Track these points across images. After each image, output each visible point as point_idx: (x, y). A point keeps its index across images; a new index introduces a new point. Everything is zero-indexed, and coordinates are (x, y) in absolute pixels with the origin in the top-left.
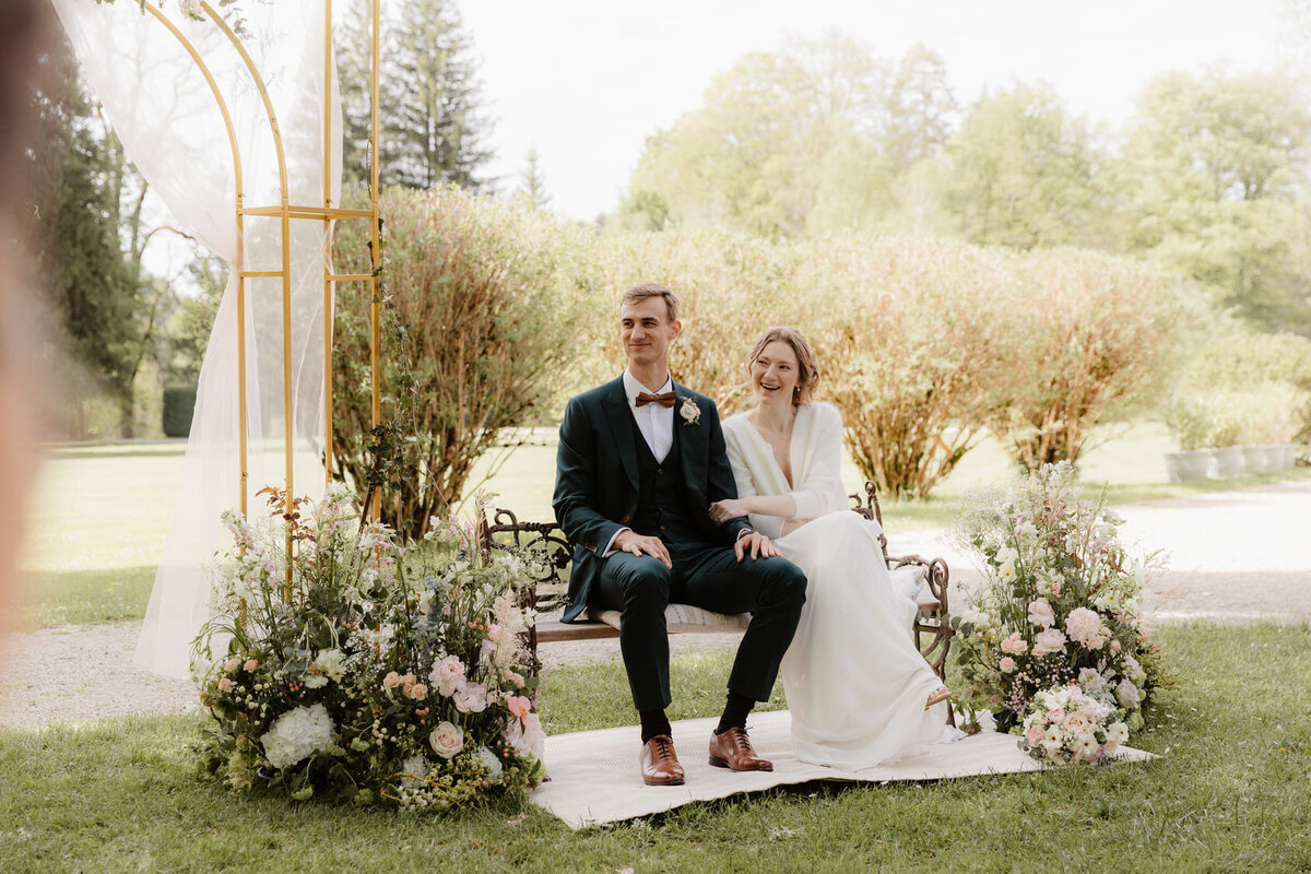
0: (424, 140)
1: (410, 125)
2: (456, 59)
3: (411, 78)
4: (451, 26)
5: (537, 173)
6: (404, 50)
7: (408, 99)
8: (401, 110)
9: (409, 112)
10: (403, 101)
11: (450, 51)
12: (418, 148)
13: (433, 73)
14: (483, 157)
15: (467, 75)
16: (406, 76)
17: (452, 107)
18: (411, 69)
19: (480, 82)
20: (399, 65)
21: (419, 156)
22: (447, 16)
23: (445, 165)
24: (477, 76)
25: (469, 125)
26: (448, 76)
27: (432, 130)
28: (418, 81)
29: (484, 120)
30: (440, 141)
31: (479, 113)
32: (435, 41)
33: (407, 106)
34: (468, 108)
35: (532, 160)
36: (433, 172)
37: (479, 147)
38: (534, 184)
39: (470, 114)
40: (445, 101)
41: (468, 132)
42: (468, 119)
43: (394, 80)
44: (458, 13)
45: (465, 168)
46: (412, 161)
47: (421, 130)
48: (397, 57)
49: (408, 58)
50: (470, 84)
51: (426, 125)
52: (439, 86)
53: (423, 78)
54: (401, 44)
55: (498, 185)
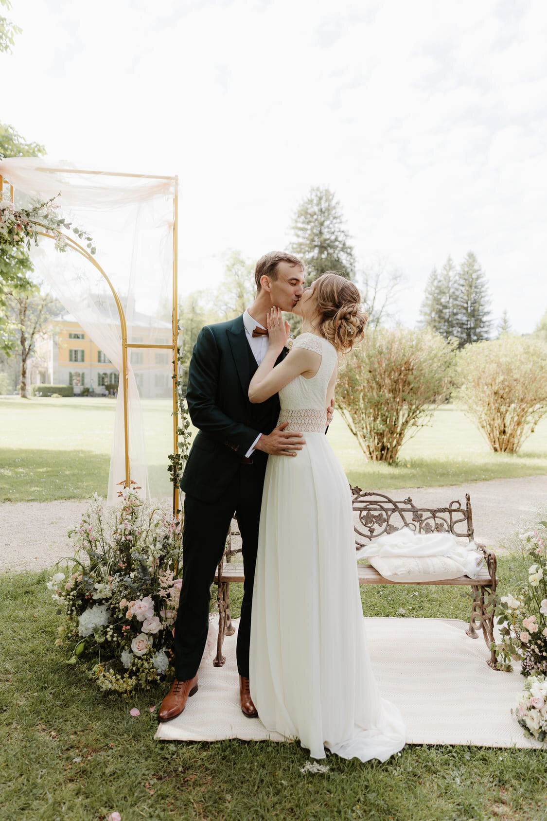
0: (466, 309)
1: (462, 304)
2: (479, 281)
3: (463, 289)
4: (478, 270)
5: (507, 318)
6: (461, 279)
7: (462, 295)
8: (459, 299)
9: (462, 300)
10: (460, 296)
11: (477, 279)
12: (464, 311)
13: (471, 286)
14: (488, 313)
15: (483, 286)
16: (461, 288)
17: (477, 297)
18: (463, 286)
19: (487, 288)
20: (459, 284)
21: (464, 314)
22: (476, 267)
23: (473, 316)
24: (486, 286)
25: (482, 303)
26: (476, 287)
27: (469, 305)
28: (465, 289)
29: (488, 301)
30: (472, 308)
31: (486, 299)
32: (471, 275)
33: (461, 298)
34: (482, 297)
35: (505, 313)
36: (469, 319)
37: (486, 310)
38: (505, 321)
39: (483, 299)
40: (474, 295)
41: (482, 305)
42: (482, 301)
43: (457, 289)
44: (480, 266)
45: (480, 317)
46: (462, 315)
47: (465, 305)
48: (458, 282)
49: (462, 282)
50: (483, 289)
51: (467, 303)
52: (473, 290)
53: (467, 288)
54: (460, 278)
55: (492, 322)
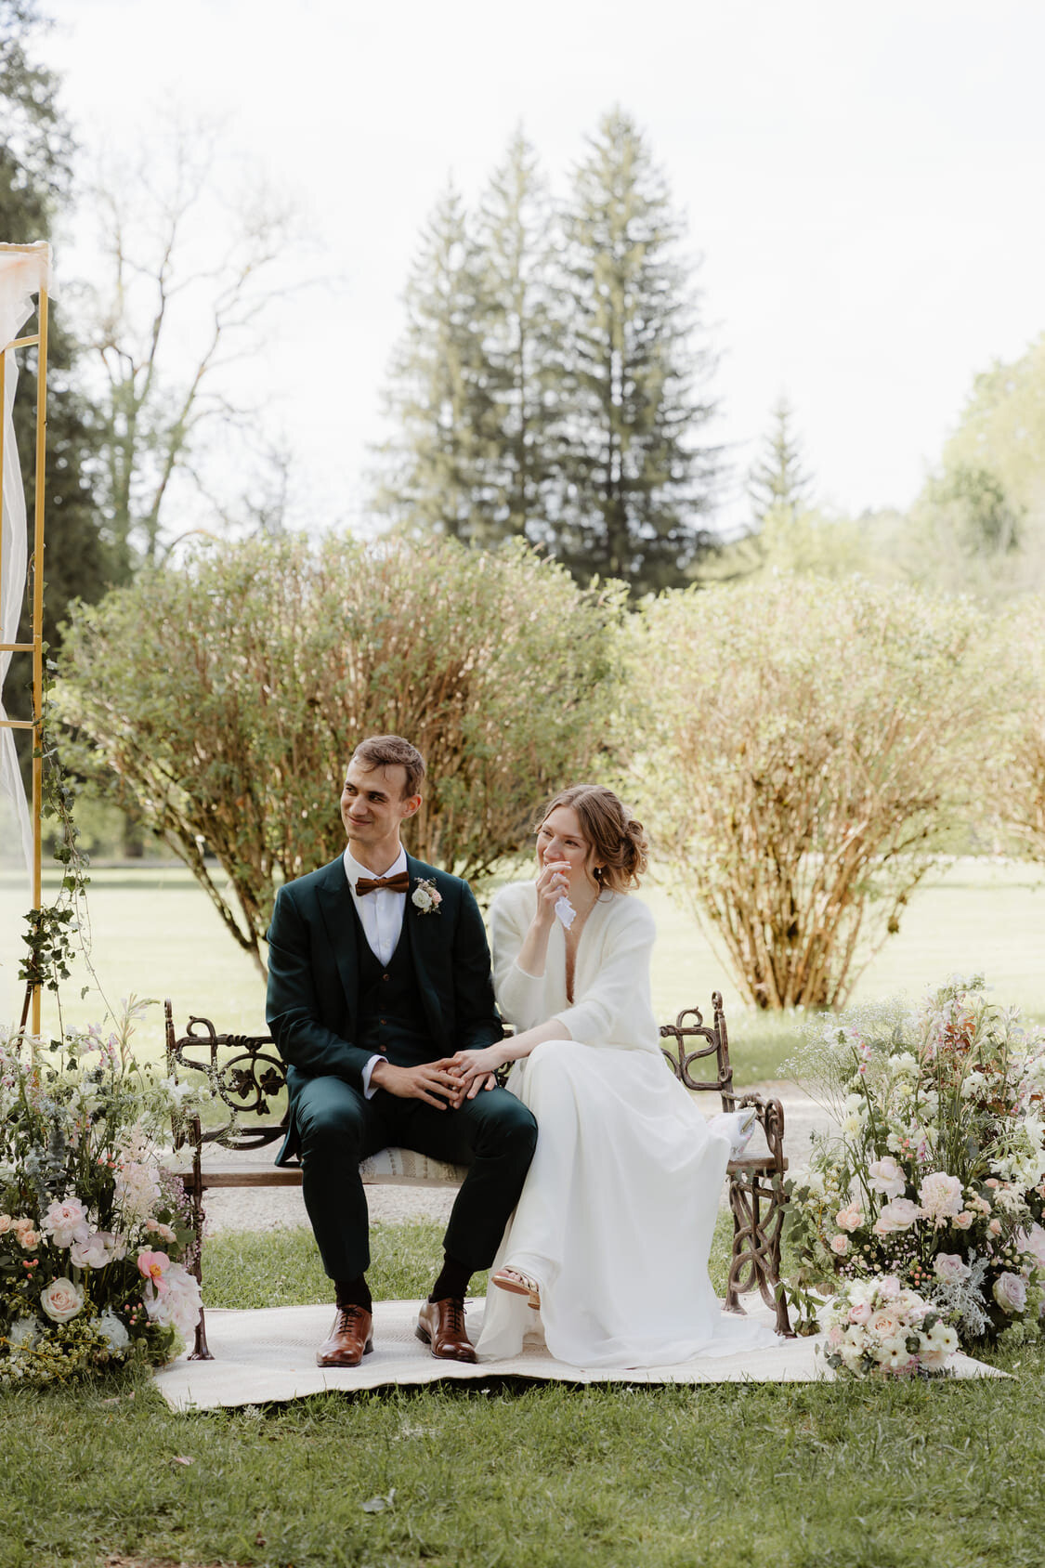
0: (603, 389)
1: (583, 365)
2: (656, 258)
3: (585, 290)
4: (653, 204)
5: (789, 438)
6: (574, 245)
7: (580, 323)
8: (567, 342)
9: (582, 345)
10: (572, 327)
11: (649, 245)
12: (594, 401)
13: (620, 280)
14: (701, 412)
15: (676, 282)
16: (576, 286)
17: (650, 334)
18: (585, 276)
19: (696, 294)
20: (566, 270)
21: (595, 414)
22: (645, 190)
23: (637, 427)
24: (692, 283)
25: (677, 363)
26: (643, 286)
27: (616, 372)
28: (597, 293)
29: (702, 354)
30: (630, 388)
31: (693, 343)
32: (624, 229)
33: (579, 335)
34: (677, 334)
35: (782, 416)
36: (617, 439)
37: (692, 399)
38: (783, 454)
39: (678, 345)
40: (639, 324)
41: (674, 374)
42: (677, 354)
43: (557, 293)
44: (662, 184)
45: (668, 432)
46: (585, 421)
47: (599, 372)
48: (563, 258)
49: (580, 257)
50: (679, 296)
51: (607, 363)
52: (629, 301)
53: (605, 290)
54: (571, 237)
55: (723, 459)
